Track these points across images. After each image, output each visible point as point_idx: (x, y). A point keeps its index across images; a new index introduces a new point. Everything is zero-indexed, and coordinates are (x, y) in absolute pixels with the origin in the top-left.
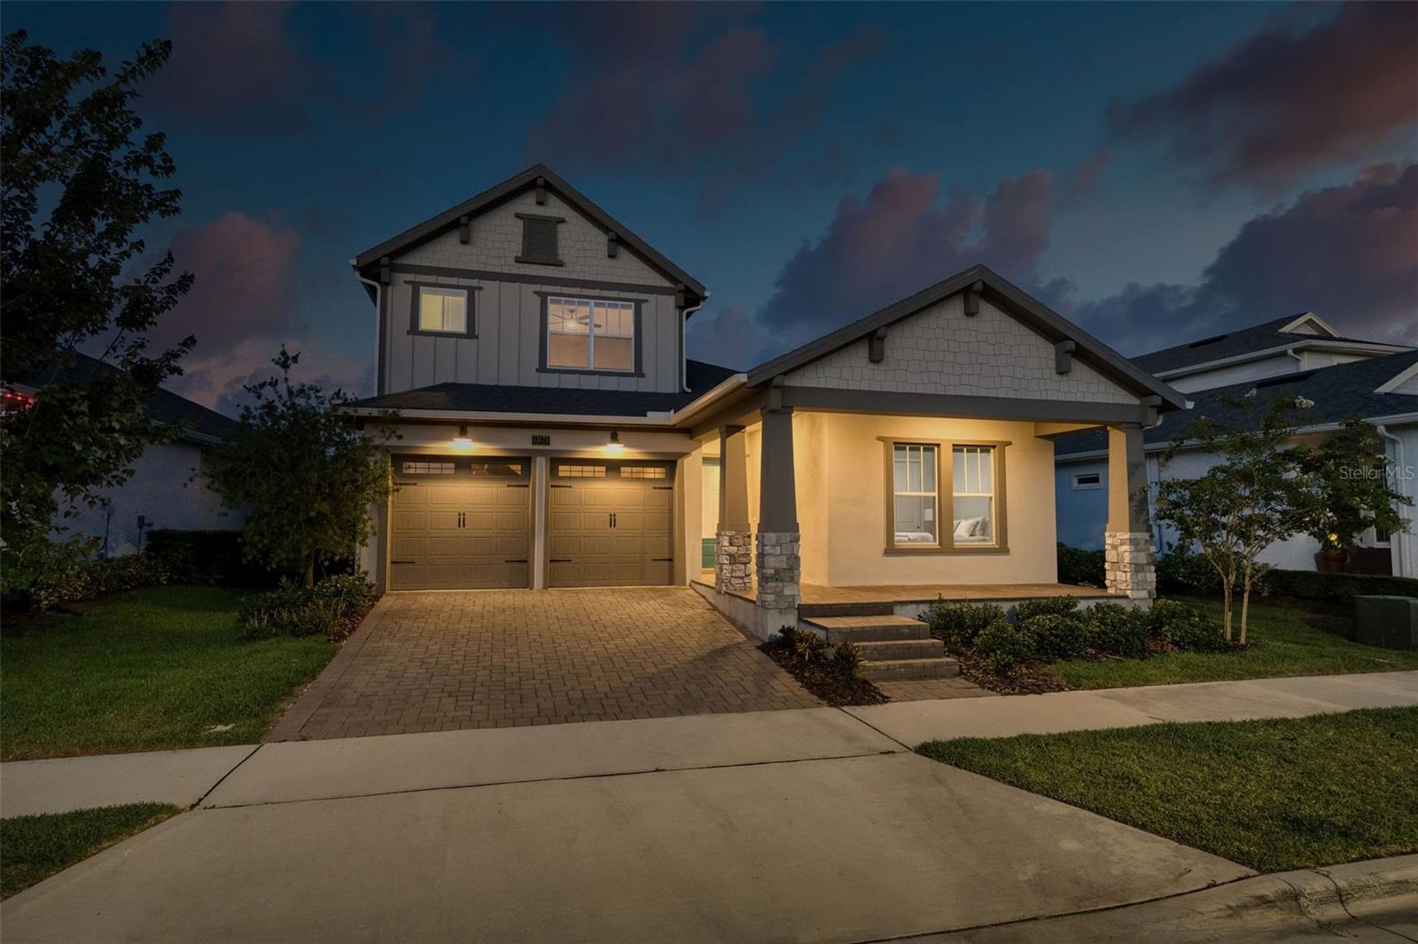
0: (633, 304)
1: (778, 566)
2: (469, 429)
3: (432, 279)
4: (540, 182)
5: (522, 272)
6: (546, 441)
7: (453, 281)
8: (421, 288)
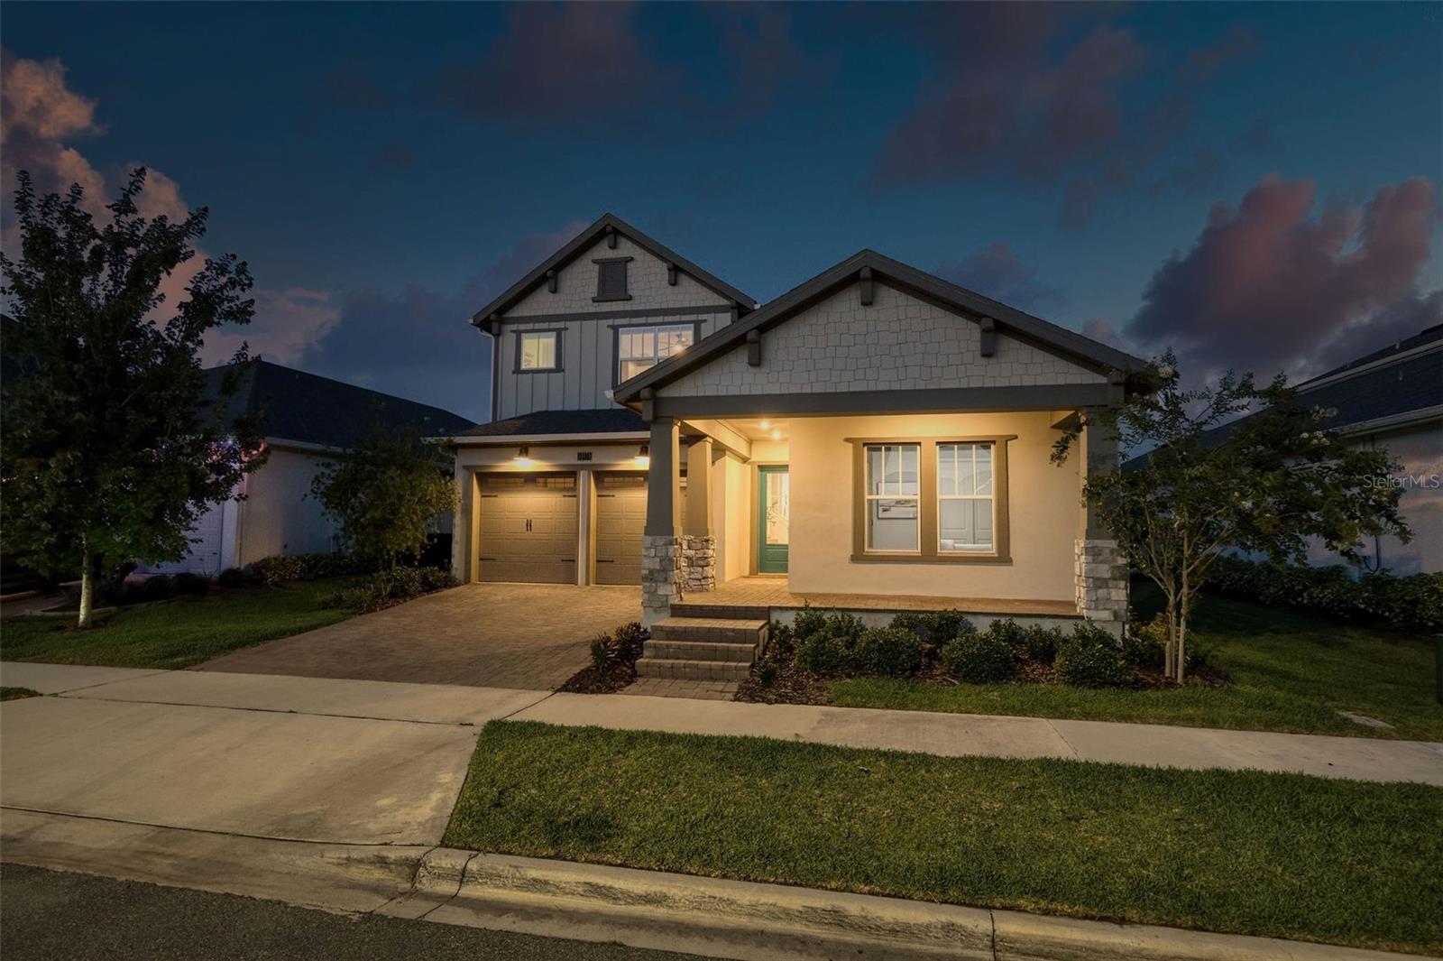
0: (692, 325)
1: (652, 567)
2: (530, 450)
3: (529, 326)
4: (609, 229)
5: (598, 310)
6: (588, 456)
7: (545, 326)
8: (523, 334)
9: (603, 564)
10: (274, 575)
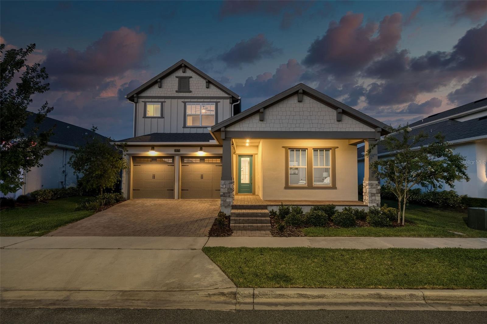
0: (215, 103)
1: (224, 192)
2: (155, 148)
3: (150, 100)
4: (183, 65)
5: (178, 95)
6: (179, 151)
7: (156, 100)
8: (147, 103)
9: (184, 191)
10: (41, 197)
